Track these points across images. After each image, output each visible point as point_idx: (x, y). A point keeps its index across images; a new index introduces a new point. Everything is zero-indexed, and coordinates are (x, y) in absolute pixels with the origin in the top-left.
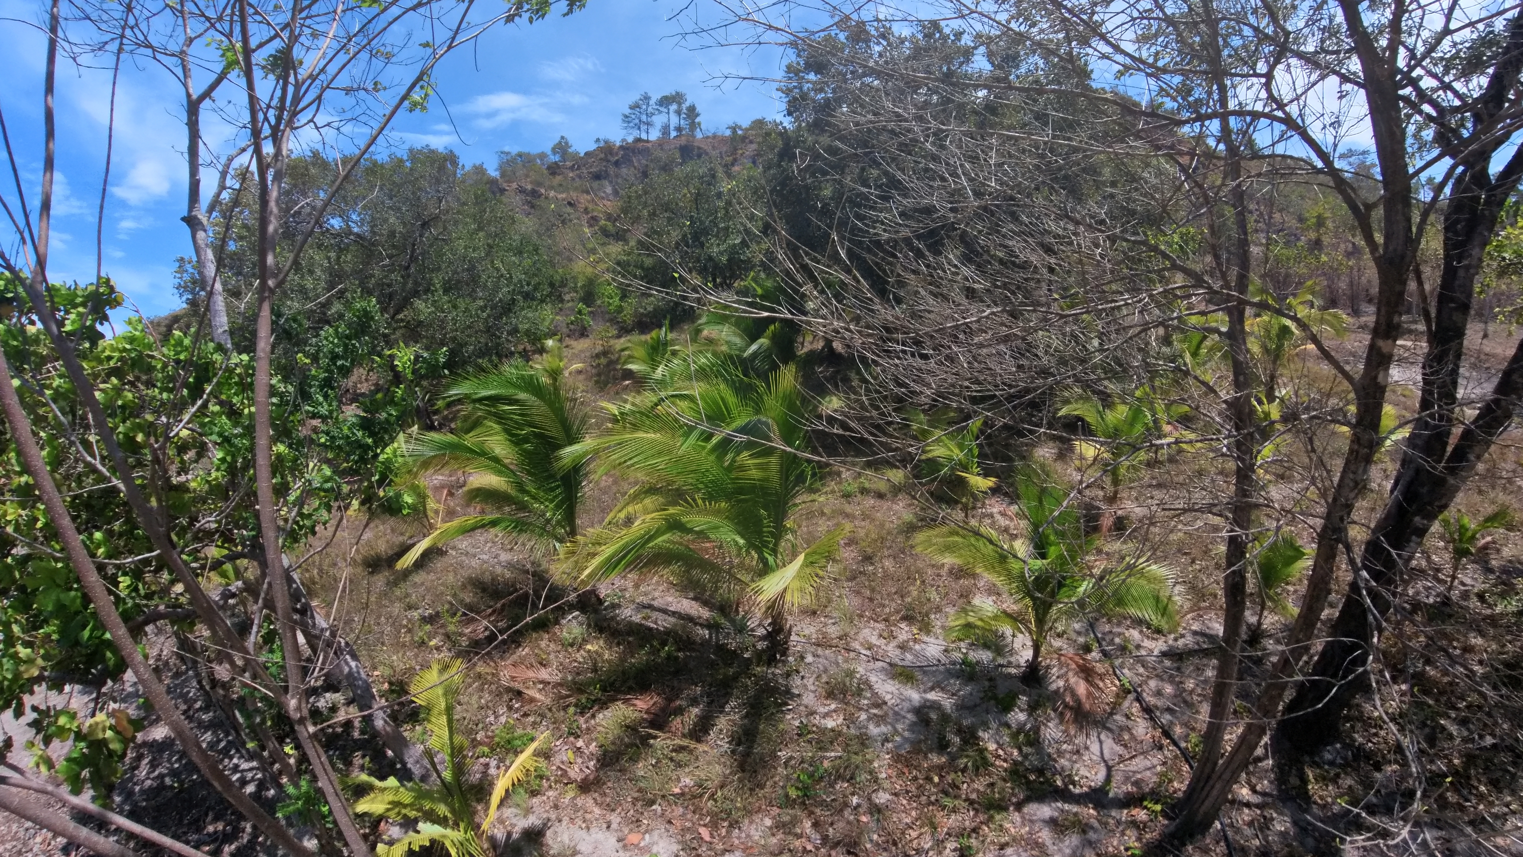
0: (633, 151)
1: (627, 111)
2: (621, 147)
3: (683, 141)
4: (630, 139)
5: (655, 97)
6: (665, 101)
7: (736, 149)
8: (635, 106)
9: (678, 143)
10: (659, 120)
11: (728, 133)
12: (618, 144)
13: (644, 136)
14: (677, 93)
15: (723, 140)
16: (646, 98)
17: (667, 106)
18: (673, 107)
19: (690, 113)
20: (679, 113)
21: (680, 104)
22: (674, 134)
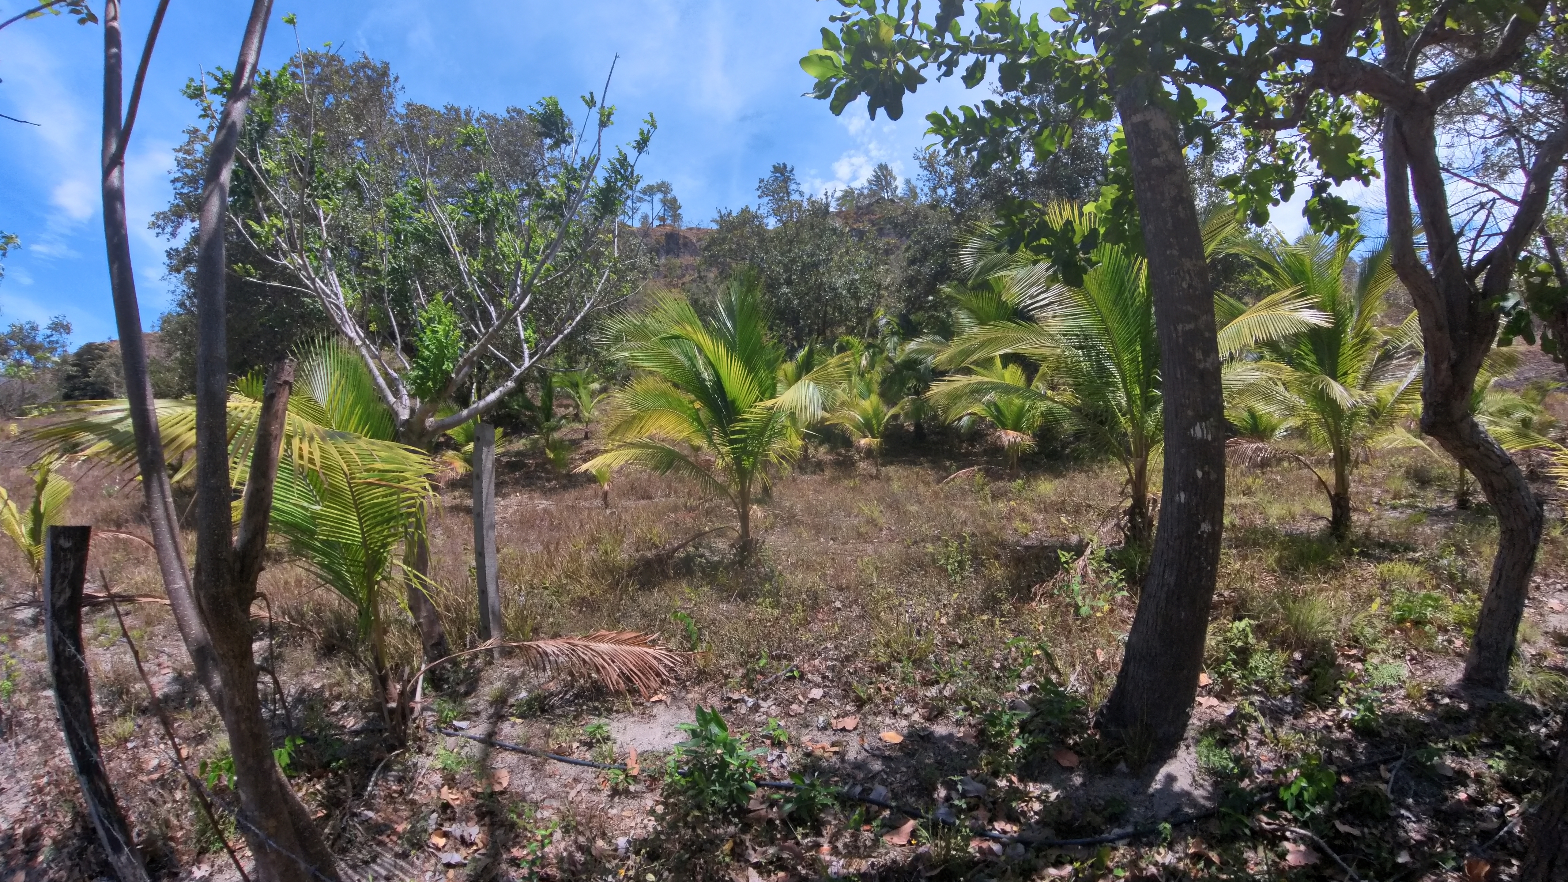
3: (668, 230)
6: (651, 190)
9: (663, 231)
10: (644, 207)
11: (716, 225)
14: (662, 183)
15: (708, 232)
17: (651, 195)
18: (659, 196)
19: (672, 206)
20: (664, 202)
21: (666, 193)
22: (656, 223)
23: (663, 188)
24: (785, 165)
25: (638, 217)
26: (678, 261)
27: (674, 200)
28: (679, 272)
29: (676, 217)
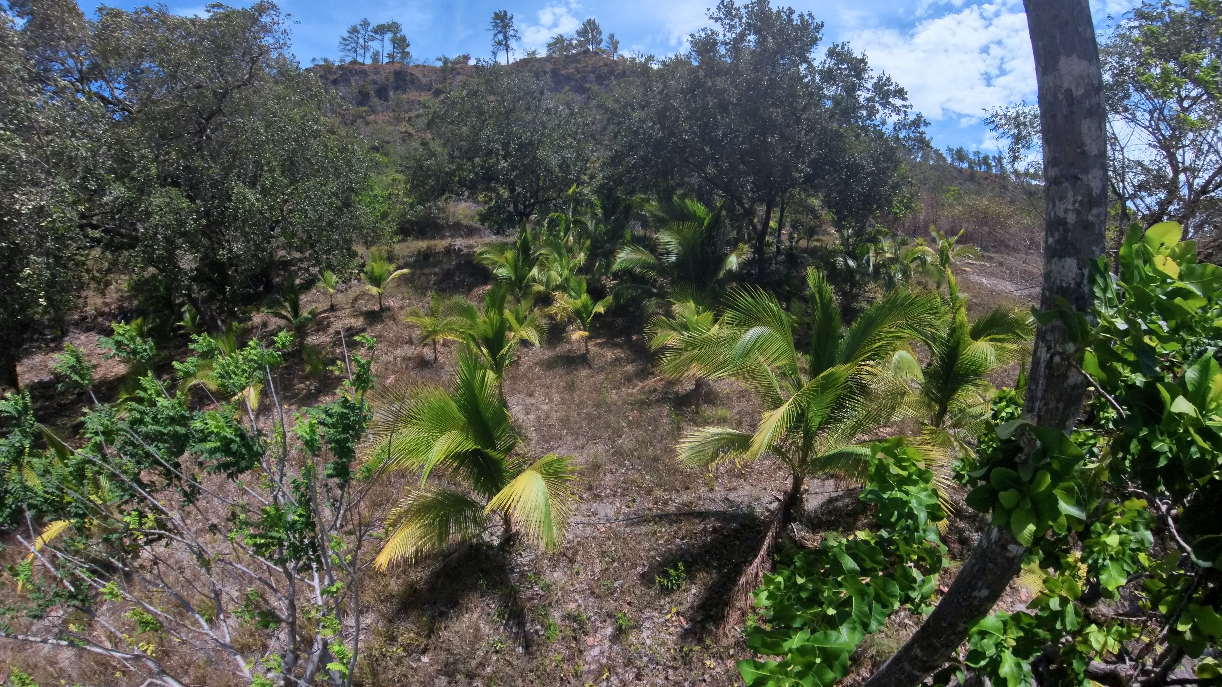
0: (351, 71)
1: (346, 35)
2: (340, 67)
3: (397, 67)
4: (348, 60)
5: (374, 24)
6: (381, 30)
7: (445, 79)
8: (354, 30)
9: (392, 68)
10: (375, 45)
11: (439, 64)
12: (337, 64)
13: (360, 59)
14: (394, 23)
15: (433, 70)
16: (366, 24)
17: (382, 34)
18: (389, 36)
19: (401, 43)
20: (393, 41)
21: (395, 33)
22: (386, 60)
23: (393, 27)
24: (505, 13)
25: (369, 55)
26: (405, 96)
27: (404, 39)
28: (406, 107)
29: (405, 55)
